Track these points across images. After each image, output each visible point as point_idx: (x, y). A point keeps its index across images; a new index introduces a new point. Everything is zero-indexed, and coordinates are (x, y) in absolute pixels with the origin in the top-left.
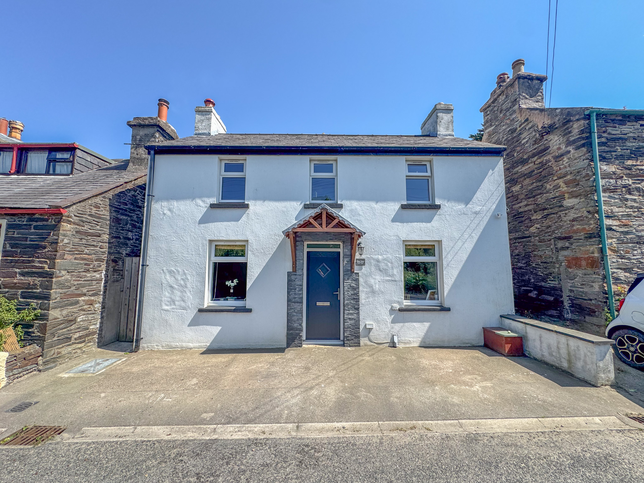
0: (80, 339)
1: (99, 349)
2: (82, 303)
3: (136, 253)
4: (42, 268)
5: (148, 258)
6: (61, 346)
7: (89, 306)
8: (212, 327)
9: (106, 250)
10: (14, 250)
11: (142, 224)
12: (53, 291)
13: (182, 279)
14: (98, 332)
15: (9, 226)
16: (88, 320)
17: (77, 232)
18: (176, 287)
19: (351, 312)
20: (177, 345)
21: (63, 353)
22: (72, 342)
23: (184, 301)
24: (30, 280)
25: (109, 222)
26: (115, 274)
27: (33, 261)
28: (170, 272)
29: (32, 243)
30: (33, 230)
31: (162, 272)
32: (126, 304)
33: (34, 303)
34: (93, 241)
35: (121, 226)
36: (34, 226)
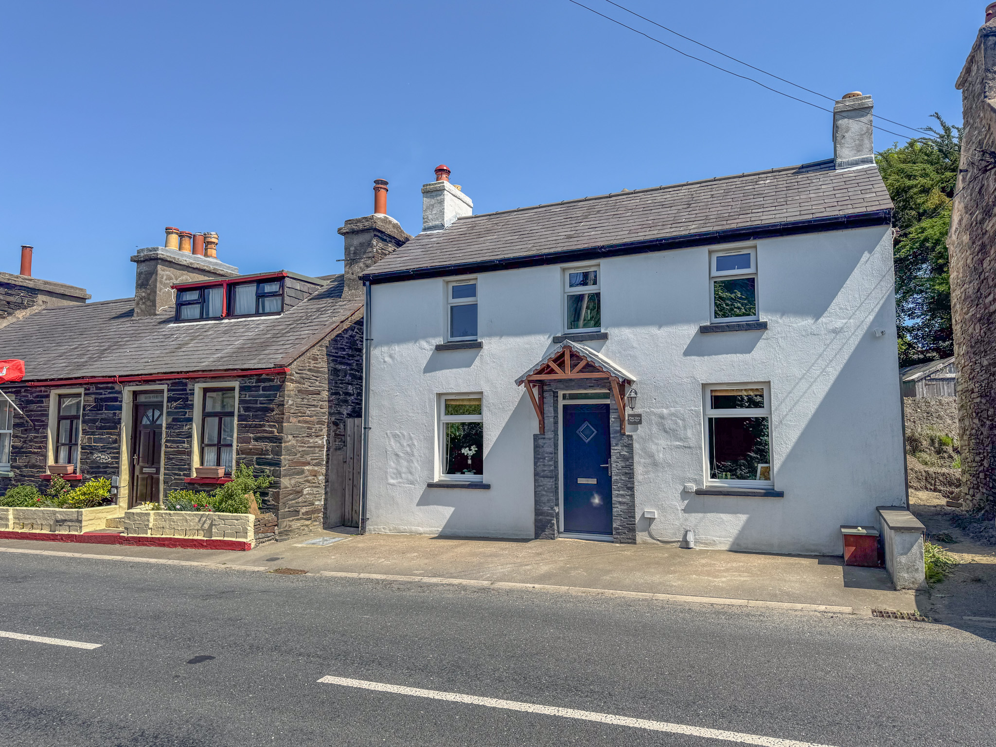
0: (307, 515)
1: (325, 531)
2: (307, 473)
3: (357, 413)
4: (272, 432)
5: (370, 419)
6: (291, 519)
7: (313, 477)
8: (444, 507)
9: (326, 410)
10: (247, 413)
11: (362, 372)
12: (283, 457)
13: (408, 445)
14: (323, 510)
15: (242, 389)
16: (313, 494)
17: (299, 391)
18: (402, 455)
19: (621, 492)
20: (405, 529)
21: (294, 527)
22: (300, 516)
23: (411, 473)
24: (262, 445)
25: (327, 375)
26: (337, 440)
27: (264, 426)
28: (395, 436)
29: (261, 405)
30: (261, 392)
31: (385, 436)
32: (350, 479)
33: (268, 469)
34: (313, 400)
35: (339, 378)
36: (263, 387)
